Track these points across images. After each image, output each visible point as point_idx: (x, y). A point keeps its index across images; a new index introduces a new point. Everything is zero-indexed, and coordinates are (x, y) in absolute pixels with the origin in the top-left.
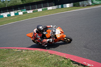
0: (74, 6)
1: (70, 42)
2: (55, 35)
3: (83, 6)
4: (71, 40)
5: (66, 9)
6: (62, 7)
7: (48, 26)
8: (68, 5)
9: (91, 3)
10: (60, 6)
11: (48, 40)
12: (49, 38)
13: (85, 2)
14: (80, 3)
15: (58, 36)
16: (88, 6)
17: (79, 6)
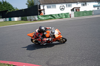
0: (22, 20)
1: (64, 42)
2: (54, 35)
3: (31, 20)
4: (66, 40)
5: (14, 23)
6: (10, 20)
7: (48, 28)
8: (16, 19)
9: (37, 19)
10: (8, 19)
11: (48, 39)
12: (49, 38)
13: (32, 17)
14: (28, 17)
15: (57, 36)
16: (34, 20)
17: (26, 20)
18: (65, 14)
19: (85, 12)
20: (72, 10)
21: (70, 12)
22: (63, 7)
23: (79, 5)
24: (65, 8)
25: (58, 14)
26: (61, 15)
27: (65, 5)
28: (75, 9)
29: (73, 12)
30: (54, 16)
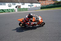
18: (11, 9)
19: (24, 8)
20: (16, 7)
21: (15, 8)
22: (10, 5)
23: (20, 4)
24: (12, 6)
25: (7, 10)
26: (9, 10)
27: (11, 4)
28: (18, 7)
29: (17, 9)
30: (4, 10)
